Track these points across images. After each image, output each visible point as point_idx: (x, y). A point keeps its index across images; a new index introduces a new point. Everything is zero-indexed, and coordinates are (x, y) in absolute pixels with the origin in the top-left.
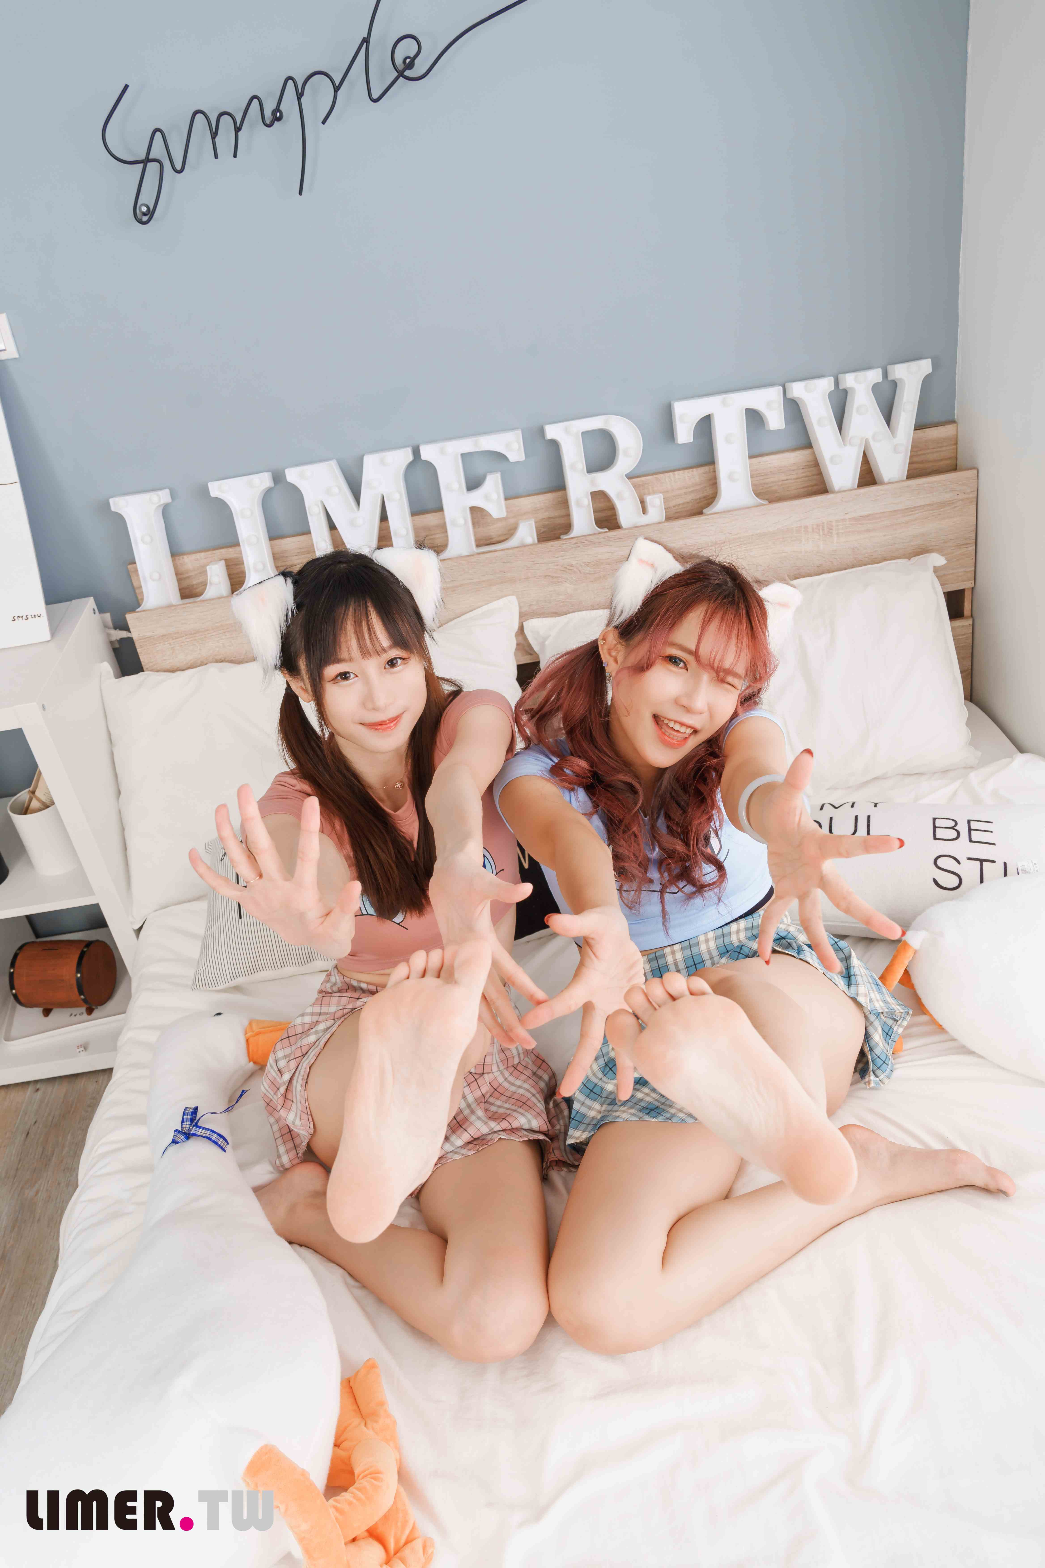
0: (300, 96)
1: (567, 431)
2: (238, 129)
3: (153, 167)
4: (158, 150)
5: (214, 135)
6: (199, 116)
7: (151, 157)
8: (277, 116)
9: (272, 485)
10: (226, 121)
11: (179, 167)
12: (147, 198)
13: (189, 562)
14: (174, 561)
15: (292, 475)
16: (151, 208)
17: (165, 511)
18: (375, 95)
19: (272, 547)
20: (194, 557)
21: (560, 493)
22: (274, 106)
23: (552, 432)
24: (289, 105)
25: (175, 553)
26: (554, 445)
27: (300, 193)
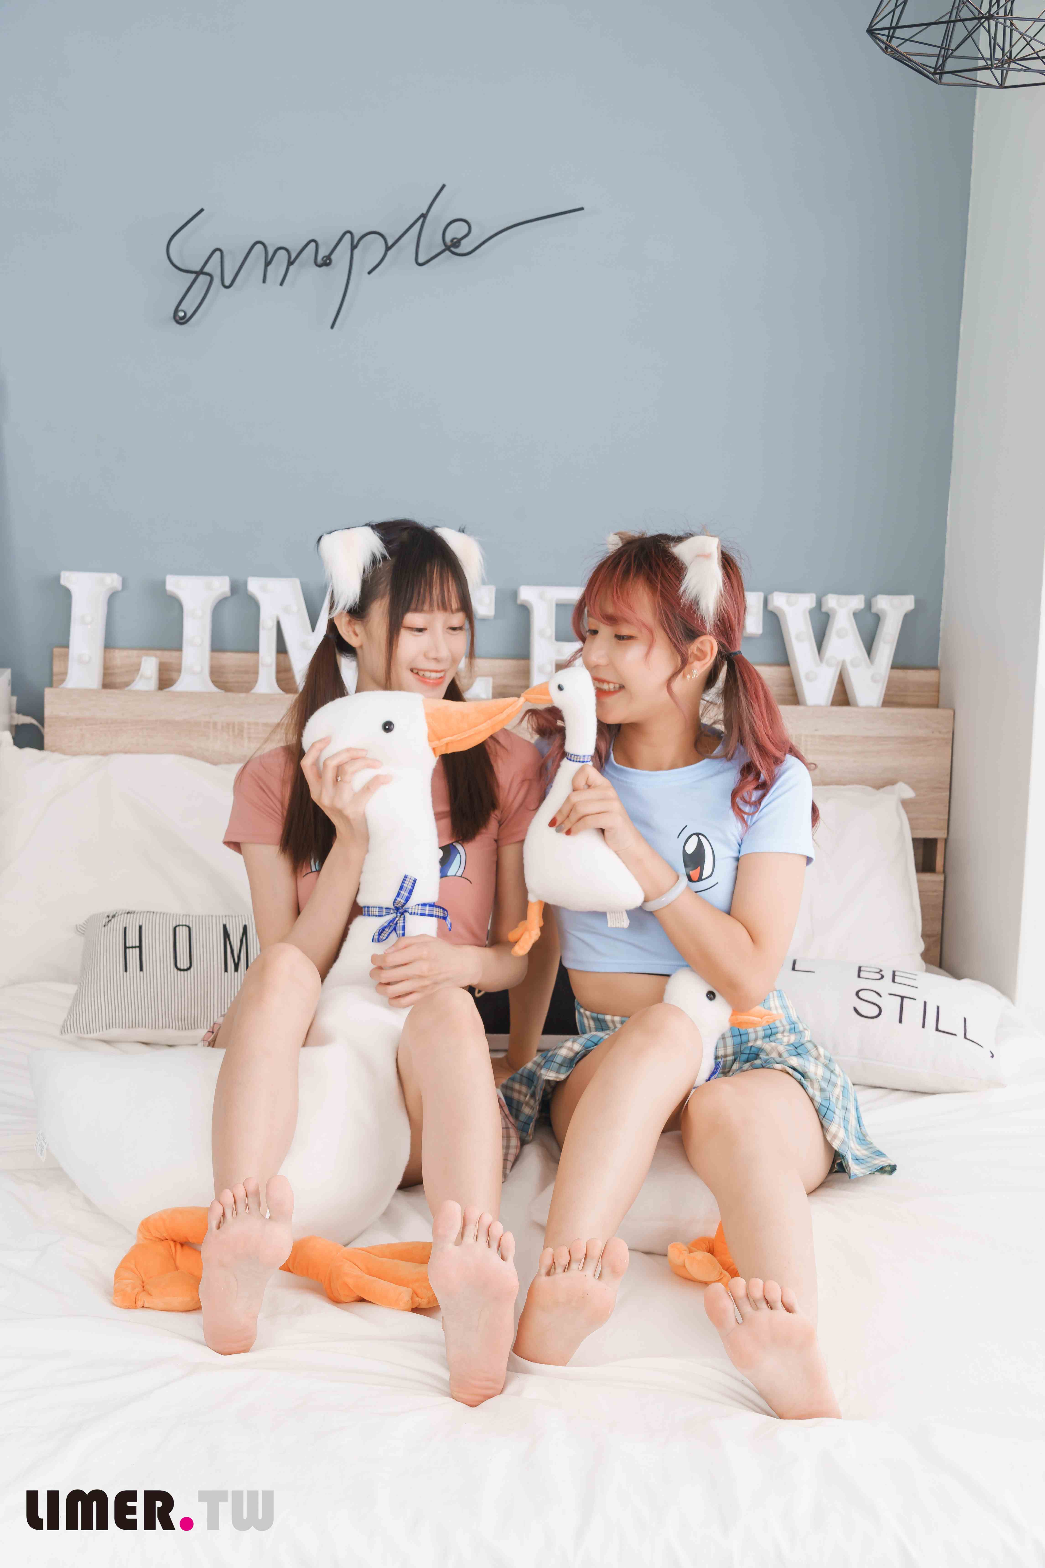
0: (354, 247)
1: (541, 597)
2: (290, 263)
3: (203, 280)
4: (213, 267)
5: (268, 264)
6: (259, 247)
7: (206, 270)
8: (327, 262)
9: (229, 594)
10: (282, 255)
11: (227, 283)
12: (188, 306)
13: (120, 657)
14: (105, 652)
15: (254, 586)
16: (188, 315)
17: (112, 598)
18: (421, 261)
19: (212, 658)
20: (124, 653)
21: (522, 662)
22: (327, 254)
23: (526, 594)
24: (341, 256)
25: (109, 646)
26: (525, 611)
27: (332, 327)
